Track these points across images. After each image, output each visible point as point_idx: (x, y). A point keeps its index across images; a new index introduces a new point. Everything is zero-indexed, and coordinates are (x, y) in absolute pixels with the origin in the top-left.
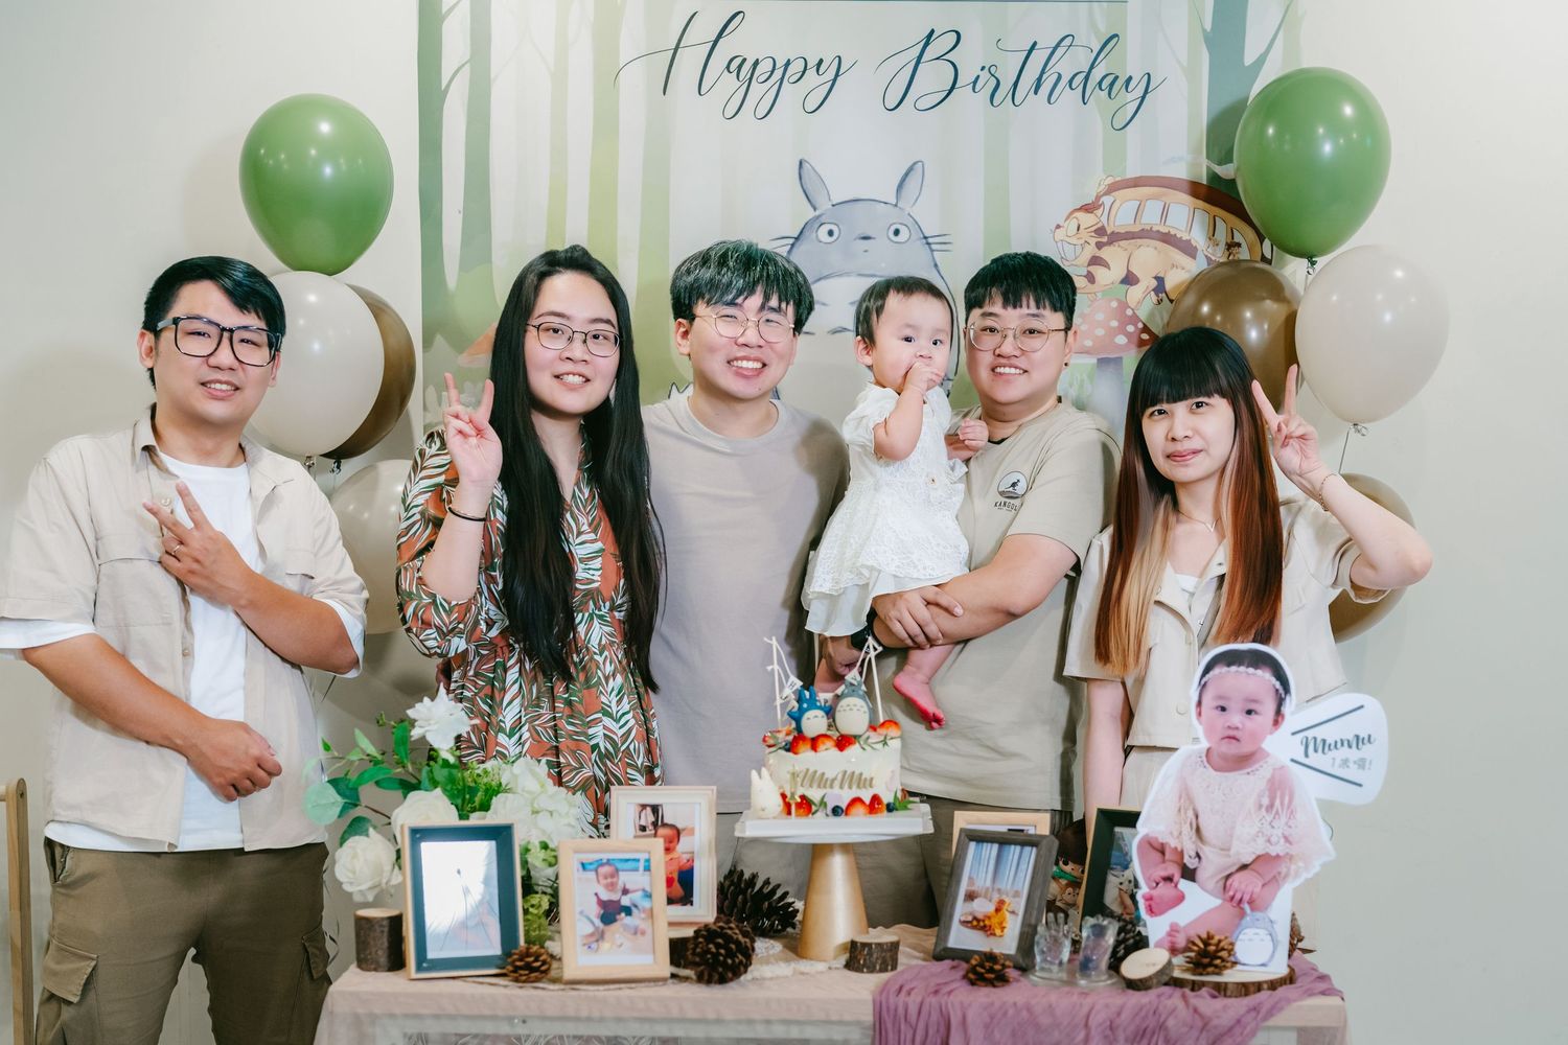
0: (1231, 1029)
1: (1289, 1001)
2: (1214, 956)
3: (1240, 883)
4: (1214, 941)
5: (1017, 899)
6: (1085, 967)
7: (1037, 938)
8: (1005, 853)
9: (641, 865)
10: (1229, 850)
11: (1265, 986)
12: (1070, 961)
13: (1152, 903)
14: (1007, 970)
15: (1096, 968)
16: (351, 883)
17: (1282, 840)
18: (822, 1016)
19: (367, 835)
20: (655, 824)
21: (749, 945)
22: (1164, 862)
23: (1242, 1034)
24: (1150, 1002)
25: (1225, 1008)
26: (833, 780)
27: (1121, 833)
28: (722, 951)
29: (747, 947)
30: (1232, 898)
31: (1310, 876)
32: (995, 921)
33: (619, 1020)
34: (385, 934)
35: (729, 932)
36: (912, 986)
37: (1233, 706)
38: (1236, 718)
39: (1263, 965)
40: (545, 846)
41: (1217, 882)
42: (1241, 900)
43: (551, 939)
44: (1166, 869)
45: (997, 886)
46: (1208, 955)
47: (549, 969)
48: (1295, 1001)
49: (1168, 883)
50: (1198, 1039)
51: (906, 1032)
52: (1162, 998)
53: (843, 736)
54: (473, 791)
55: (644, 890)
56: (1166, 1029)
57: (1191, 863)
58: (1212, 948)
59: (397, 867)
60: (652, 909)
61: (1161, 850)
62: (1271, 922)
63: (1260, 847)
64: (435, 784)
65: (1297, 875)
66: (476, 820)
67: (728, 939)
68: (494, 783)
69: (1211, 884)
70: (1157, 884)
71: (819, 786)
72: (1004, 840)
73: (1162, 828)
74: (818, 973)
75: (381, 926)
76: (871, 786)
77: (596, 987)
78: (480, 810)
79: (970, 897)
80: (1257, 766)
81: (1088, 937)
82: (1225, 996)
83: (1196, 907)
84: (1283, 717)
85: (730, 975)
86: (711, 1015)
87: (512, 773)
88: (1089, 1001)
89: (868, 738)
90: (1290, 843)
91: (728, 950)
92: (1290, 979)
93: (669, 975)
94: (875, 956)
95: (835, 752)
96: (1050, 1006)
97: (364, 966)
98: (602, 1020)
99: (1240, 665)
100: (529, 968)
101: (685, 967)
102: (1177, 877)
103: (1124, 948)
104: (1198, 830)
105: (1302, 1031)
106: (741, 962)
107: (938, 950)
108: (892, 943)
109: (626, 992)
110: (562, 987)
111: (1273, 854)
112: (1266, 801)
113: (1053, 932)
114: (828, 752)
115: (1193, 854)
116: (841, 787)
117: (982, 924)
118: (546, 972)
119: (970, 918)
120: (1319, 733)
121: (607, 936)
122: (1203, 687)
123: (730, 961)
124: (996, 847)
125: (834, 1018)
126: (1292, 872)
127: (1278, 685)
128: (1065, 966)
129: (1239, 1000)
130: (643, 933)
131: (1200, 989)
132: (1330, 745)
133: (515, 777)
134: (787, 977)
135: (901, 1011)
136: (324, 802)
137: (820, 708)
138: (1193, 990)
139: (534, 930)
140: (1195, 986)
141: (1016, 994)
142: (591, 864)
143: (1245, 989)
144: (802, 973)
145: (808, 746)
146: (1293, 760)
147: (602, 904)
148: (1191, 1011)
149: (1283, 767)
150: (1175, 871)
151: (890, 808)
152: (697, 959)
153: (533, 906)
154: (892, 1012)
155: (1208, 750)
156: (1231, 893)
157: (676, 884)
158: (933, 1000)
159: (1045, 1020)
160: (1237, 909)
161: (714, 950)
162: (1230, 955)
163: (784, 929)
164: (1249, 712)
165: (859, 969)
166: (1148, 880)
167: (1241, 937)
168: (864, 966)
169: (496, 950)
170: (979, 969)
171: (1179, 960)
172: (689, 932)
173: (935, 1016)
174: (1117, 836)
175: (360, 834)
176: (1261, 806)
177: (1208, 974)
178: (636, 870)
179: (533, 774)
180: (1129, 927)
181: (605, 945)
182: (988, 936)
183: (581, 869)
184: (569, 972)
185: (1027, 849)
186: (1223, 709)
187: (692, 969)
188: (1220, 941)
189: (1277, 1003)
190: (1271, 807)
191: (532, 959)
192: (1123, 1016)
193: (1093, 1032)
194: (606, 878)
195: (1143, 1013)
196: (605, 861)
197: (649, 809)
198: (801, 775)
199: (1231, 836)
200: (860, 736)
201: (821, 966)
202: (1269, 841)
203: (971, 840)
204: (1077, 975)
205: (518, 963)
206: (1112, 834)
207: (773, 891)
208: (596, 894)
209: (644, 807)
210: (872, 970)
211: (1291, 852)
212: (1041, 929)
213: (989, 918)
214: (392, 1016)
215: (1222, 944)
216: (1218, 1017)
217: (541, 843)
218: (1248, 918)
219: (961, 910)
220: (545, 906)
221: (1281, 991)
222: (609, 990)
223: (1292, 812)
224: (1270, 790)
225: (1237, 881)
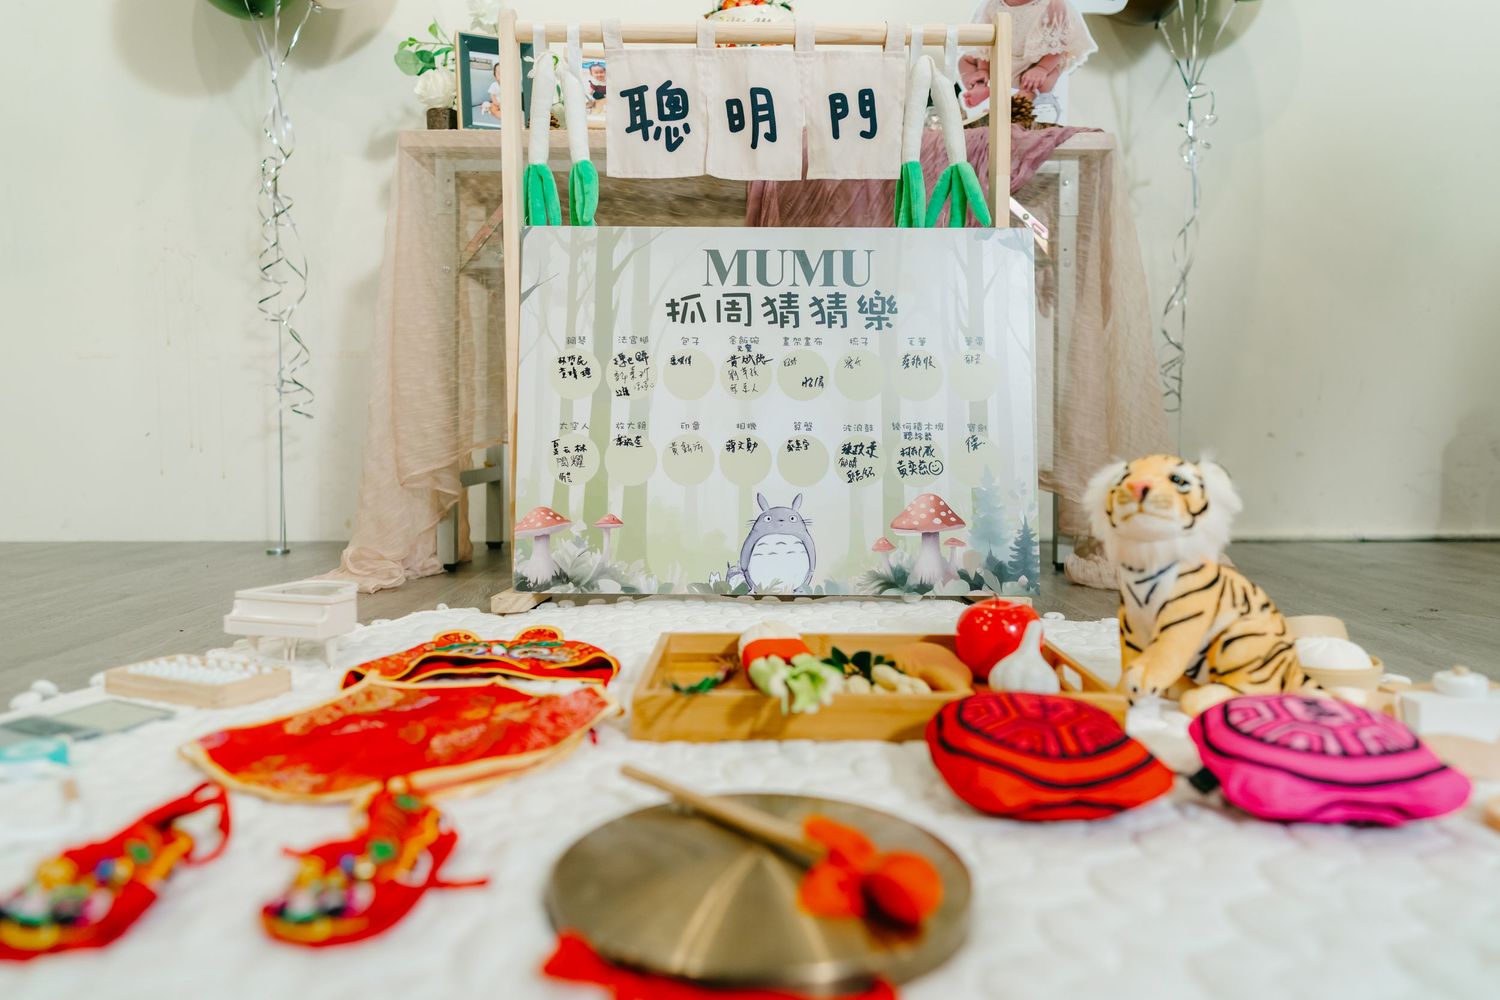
3: (1031, 75)
10: (1022, 56)
13: (971, 99)
17: (1060, 44)
22: (977, 70)
30: (1026, 87)
41: (1016, 77)
42: (1032, 88)
44: (978, 75)
49: (982, 82)
61: (975, 63)
62: (1055, 98)
63: (1044, 51)
65: (1071, 64)
70: (973, 86)
90: (1065, 45)
102: (987, 79)
111: (1053, 53)
112: (1046, 20)
126: (1068, 64)
150: (986, 76)
156: (1025, 84)
166: (966, 84)
176: (1043, 24)
190: (1050, 23)
199: (1023, 47)
202: (1050, 46)
211: (1066, 51)
218: (1038, 98)
223: (1065, 24)
224: (1049, 13)
225: (1028, 76)
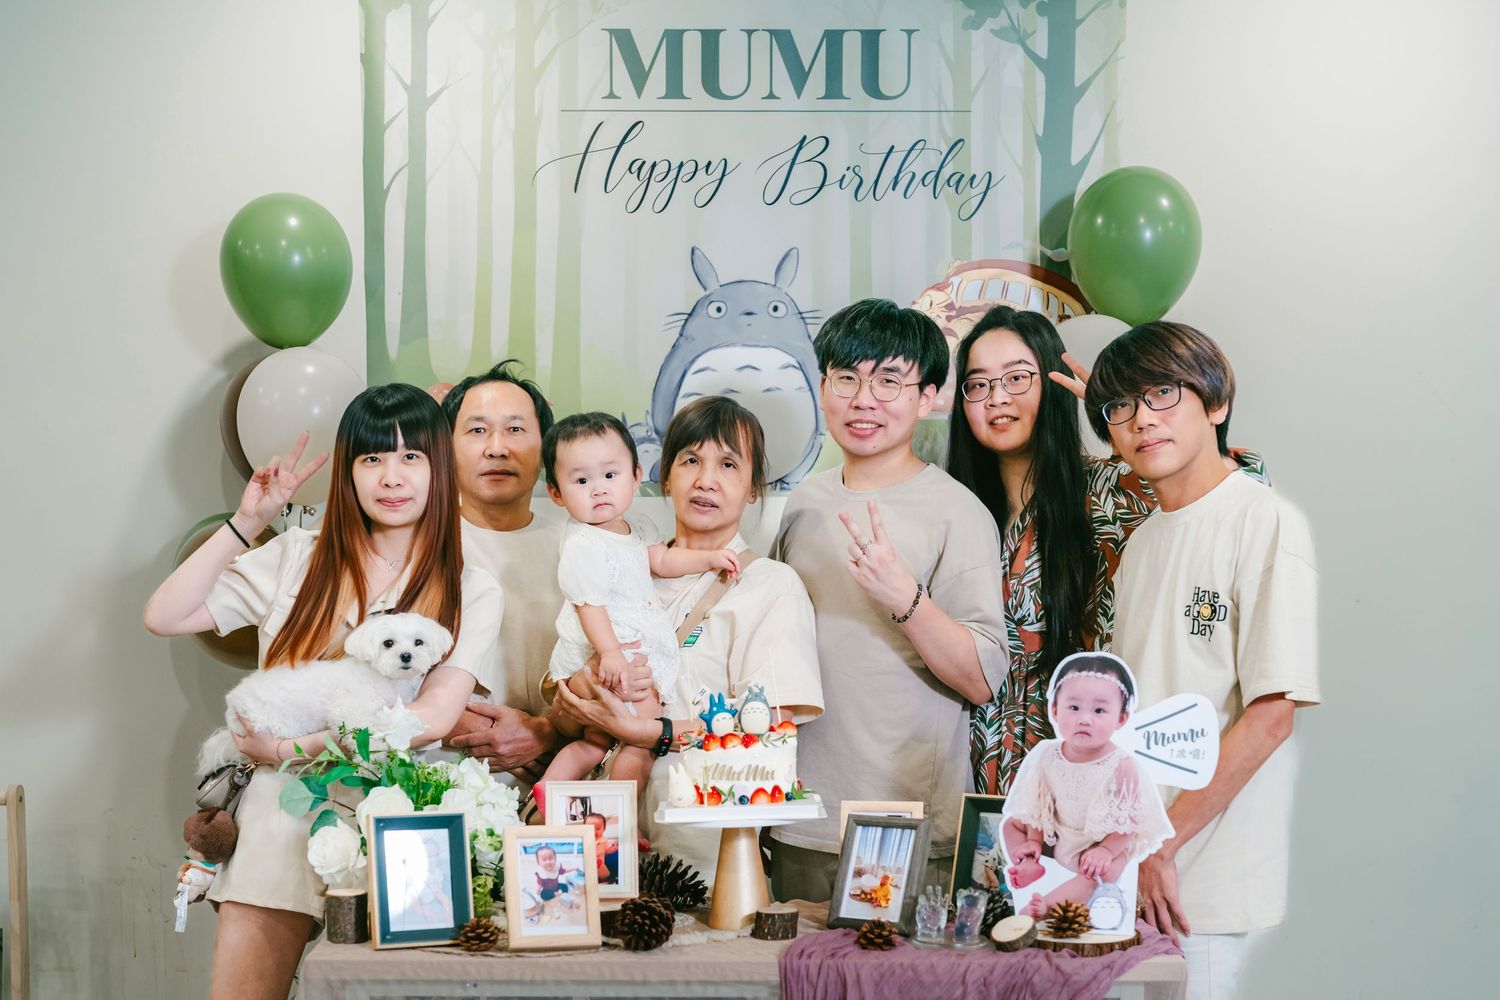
0: (1088, 984)
1: (1138, 960)
2: (1073, 921)
3: (1093, 857)
4: (1073, 908)
5: (899, 875)
6: (961, 932)
7: (918, 908)
8: (889, 835)
9: (575, 848)
10: (1082, 829)
11: (1117, 947)
12: (947, 927)
13: (1017, 877)
14: (893, 936)
15: (970, 933)
16: (322, 867)
17: (1129, 821)
18: (736, 978)
19: (336, 825)
20: (584, 814)
21: (670, 916)
22: (1026, 841)
23: (1098, 988)
24: (1018, 961)
25: (1083, 966)
26: (740, 774)
27: (986, 818)
28: (647, 922)
29: (668, 919)
30: (1086, 871)
31: (1154, 851)
32: (880, 894)
33: (559, 983)
34: (353, 911)
35: (653, 905)
36: (813, 949)
37: (1083, 705)
38: (1087, 716)
39: (1114, 929)
40: (491, 833)
41: (1073, 857)
42: (1094, 873)
43: (496, 914)
44: (1028, 847)
45: (883, 864)
46: (1067, 920)
47: (496, 939)
48: (1143, 959)
49: (1030, 859)
50: (1060, 993)
51: (808, 991)
52: (1029, 958)
53: (747, 736)
54: (426, 786)
55: (578, 870)
56: (1032, 984)
57: (1050, 842)
58: (1071, 914)
59: (361, 854)
60: (585, 886)
61: (1024, 830)
62: (1121, 891)
63: (1109, 827)
64: (393, 781)
65: (1142, 850)
66: (429, 811)
67: (652, 911)
68: (442, 781)
69: (1067, 860)
70: (1021, 860)
71: (728, 779)
72: (887, 824)
73: (1024, 811)
74: (728, 940)
75: (349, 903)
76: (772, 778)
77: (538, 955)
78: (431, 803)
79: (859, 873)
80: (1105, 757)
81: (963, 906)
82: (1083, 955)
83: (1055, 880)
84: (1127, 715)
85: (654, 942)
86: (639, 977)
87: (459, 771)
88: (964, 962)
89: (769, 736)
90: (1135, 823)
91: (652, 920)
92: (1137, 941)
93: (601, 943)
94: (777, 925)
95: (741, 748)
96: (932, 966)
97: (334, 939)
98: (544, 983)
99: (1090, 670)
100: (479, 938)
101: (614, 936)
102: (1037, 855)
103: (993, 916)
104: (1056, 813)
105: (1147, 985)
106: (663, 931)
107: (831, 920)
108: (792, 914)
109: (564, 958)
110: (509, 954)
111: (1121, 833)
112: (1114, 788)
113: (932, 903)
114: (735, 748)
115: (1052, 834)
116: (747, 779)
117: (869, 897)
118: (494, 941)
119: (859, 892)
120: (1159, 728)
121: (546, 910)
122: (1058, 690)
123: (654, 930)
124: (880, 830)
125: (746, 978)
126: (1137, 848)
127: (1123, 687)
128: (942, 932)
129: (1095, 958)
130: (578, 907)
131: (1060, 950)
132: (1168, 738)
133: (462, 775)
134: (702, 944)
135: (803, 972)
136: (296, 798)
137: (727, 711)
138: (1054, 950)
139: (481, 907)
140: (1056, 948)
141: (900, 957)
142: (532, 847)
143: (1100, 949)
144: (715, 941)
145: (719, 744)
146: (1136, 752)
147: (542, 882)
148: (1054, 968)
149: (1128, 758)
150: (1037, 850)
151: (789, 798)
152: (626, 929)
153: (479, 886)
154: (795, 973)
155: (1064, 744)
156: (1085, 867)
157: (603, 865)
158: (831, 962)
159: (928, 979)
160: (1091, 881)
161: (640, 921)
162: (1086, 920)
163: (695, 904)
164: (1098, 711)
165: (764, 937)
166: (1013, 856)
167: (1094, 905)
168: (768, 933)
169: (449, 923)
170: (868, 934)
171: (1042, 925)
172: (617, 907)
173: (833, 976)
174: (982, 820)
175: (329, 824)
176: (1109, 792)
177: (1067, 937)
178: (572, 853)
179: (477, 770)
180: (997, 898)
181: (545, 918)
182: (874, 907)
183: (523, 851)
184: (515, 942)
185: (908, 831)
186: (1076, 708)
187: (620, 938)
188: (1077, 908)
189: (1128, 961)
190: (1119, 791)
191: (482, 930)
192: (996, 974)
193: (970, 988)
194: (545, 860)
195: (1012, 971)
196: (543, 845)
197: (578, 801)
198: (713, 769)
199: (1085, 817)
200: (763, 735)
201: (731, 935)
202: (1117, 821)
203: (858, 824)
204: (954, 940)
205: (470, 935)
206: (978, 818)
207: (685, 872)
208: (537, 874)
209: (574, 799)
210: (775, 938)
211: (1137, 831)
212: (922, 900)
213: (876, 891)
214: (361, 982)
215: (1079, 911)
216: (1077, 974)
217: (487, 830)
218: (1100, 889)
219: (850, 885)
220: (490, 885)
221: (1131, 950)
222: (549, 956)
223: (1137, 796)
224: (1117, 778)
225: (1090, 856)
